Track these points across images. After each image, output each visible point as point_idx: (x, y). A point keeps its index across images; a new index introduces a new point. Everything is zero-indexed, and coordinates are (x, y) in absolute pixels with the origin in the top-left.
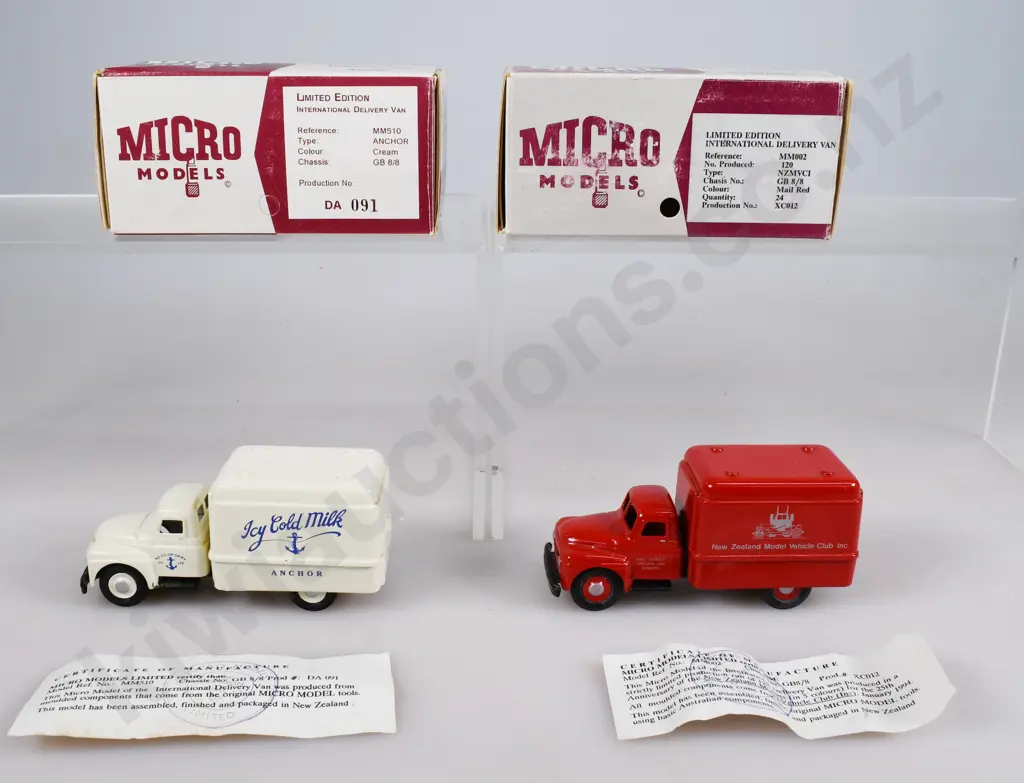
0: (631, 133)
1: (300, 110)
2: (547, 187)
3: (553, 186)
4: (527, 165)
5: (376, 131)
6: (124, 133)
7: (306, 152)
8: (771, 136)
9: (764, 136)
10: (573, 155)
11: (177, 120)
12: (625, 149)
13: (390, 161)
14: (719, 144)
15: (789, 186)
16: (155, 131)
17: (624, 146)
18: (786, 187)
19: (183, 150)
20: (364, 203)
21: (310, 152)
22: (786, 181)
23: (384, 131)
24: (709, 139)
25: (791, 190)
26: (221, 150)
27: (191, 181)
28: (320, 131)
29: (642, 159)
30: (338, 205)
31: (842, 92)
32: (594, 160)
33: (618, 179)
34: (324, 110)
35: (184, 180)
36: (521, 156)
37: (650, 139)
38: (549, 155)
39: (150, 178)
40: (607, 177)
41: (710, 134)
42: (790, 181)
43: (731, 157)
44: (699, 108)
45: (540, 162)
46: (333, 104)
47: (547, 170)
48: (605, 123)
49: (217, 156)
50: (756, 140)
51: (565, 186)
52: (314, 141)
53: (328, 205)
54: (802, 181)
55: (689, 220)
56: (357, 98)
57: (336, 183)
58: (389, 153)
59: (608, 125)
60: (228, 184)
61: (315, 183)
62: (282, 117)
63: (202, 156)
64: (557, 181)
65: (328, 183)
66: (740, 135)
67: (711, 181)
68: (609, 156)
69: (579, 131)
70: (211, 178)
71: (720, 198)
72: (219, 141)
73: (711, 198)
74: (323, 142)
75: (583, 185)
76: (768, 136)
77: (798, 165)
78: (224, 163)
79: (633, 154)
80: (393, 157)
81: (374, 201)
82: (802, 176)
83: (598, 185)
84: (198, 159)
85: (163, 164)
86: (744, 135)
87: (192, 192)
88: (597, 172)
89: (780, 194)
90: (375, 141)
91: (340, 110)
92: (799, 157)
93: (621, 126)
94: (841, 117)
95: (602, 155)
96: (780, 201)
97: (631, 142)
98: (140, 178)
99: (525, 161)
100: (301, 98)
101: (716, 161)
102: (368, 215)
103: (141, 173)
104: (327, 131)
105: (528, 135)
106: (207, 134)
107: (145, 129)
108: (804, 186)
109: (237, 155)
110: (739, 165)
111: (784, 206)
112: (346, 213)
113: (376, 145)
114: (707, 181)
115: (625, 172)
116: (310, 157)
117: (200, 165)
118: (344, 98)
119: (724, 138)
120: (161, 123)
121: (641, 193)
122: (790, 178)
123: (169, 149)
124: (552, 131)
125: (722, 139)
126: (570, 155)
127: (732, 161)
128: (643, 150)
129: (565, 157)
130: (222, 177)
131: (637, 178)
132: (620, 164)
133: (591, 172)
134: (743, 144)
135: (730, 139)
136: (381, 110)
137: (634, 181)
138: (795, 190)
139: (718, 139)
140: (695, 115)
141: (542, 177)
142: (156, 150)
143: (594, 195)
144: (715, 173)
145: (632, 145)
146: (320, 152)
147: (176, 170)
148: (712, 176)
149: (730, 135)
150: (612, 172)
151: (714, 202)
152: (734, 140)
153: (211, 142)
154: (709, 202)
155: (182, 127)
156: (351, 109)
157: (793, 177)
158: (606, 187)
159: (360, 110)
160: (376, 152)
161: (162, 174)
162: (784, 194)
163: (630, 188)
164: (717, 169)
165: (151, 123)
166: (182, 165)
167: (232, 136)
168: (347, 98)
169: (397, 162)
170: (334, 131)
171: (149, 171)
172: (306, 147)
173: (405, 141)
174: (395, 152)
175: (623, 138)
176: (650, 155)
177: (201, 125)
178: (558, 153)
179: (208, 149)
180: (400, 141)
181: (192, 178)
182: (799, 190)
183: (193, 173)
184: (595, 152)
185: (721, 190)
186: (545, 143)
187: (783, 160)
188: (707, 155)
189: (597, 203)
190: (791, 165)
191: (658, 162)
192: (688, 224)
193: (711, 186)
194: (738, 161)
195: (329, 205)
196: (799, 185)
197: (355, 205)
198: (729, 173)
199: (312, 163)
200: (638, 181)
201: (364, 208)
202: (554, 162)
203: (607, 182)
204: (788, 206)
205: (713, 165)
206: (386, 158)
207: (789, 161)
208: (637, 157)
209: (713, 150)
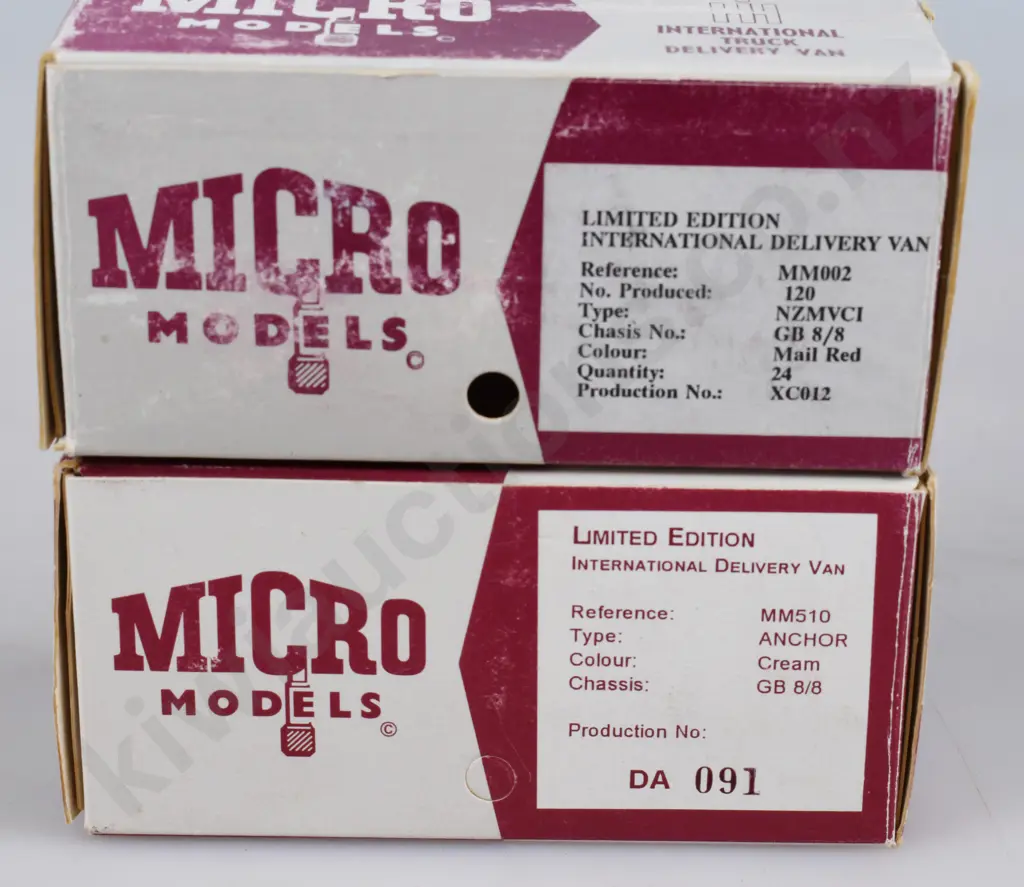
0: (381, 211)
1: (578, 564)
2: (169, 341)
3: (182, 338)
4: (111, 285)
5: (767, 615)
6: (131, 610)
7: (589, 662)
8: (756, 220)
9: (737, 221)
10: (232, 263)
11: (266, 582)
12: (366, 250)
13: (799, 685)
14: (618, 240)
15: (808, 343)
16: (208, 606)
17: (365, 244)
18: (799, 347)
19: (279, 650)
20: (728, 776)
21: (601, 661)
22: (797, 334)
23: (787, 616)
24: (589, 229)
25: (812, 355)
26: (375, 652)
27: (294, 720)
28: (627, 614)
29: (415, 276)
30: (661, 779)
31: (944, 110)
32: (288, 278)
33: (353, 325)
34: (641, 565)
35: (280, 718)
36: (96, 264)
37: (434, 228)
38: (169, 263)
39: (191, 711)
40: (325, 319)
41: (593, 217)
42: (808, 333)
43: (648, 273)
44: (558, 151)
45: (147, 280)
46: (663, 551)
47: (167, 301)
48: (311, 185)
49: (363, 665)
50: (715, 230)
51: (214, 338)
52: (610, 637)
53: (636, 779)
54: (840, 334)
55: (545, 426)
56: (724, 540)
57: (661, 732)
58: (797, 666)
59: (319, 189)
60: (388, 730)
61: (607, 731)
62: (534, 580)
63: (327, 664)
64: (194, 327)
65: (641, 732)
66: (671, 219)
67: (599, 332)
68: (327, 268)
69: (244, 206)
70: (347, 714)
71: (623, 373)
72: (372, 631)
73: (600, 374)
74: (631, 636)
75: (262, 339)
76: (746, 220)
77: (828, 293)
78: (382, 681)
79: (389, 264)
80: (807, 676)
81: (752, 772)
82: (839, 322)
83: (302, 341)
84: (316, 670)
85: (227, 681)
86: (683, 220)
87: (297, 744)
88: (297, 308)
89: (784, 365)
90: (765, 638)
91: (680, 566)
92: (831, 273)
93: (355, 194)
94: (944, 176)
95: (308, 266)
96: (783, 383)
97: (384, 234)
98: (166, 711)
99: (106, 276)
100: (583, 537)
101: (612, 284)
102: (737, 801)
103: (168, 700)
104: (646, 614)
105: (111, 213)
106: (342, 613)
107: (184, 600)
108: (845, 346)
109: (416, 664)
110: (673, 294)
111: (794, 393)
112: (681, 797)
113: (766, 649)
114: (589, 331)
115: (372, 309)
116: (597, 673)
117: (321, 685)
118: (693, 539)
119: (631, 227)
120: (226, 589)
121: (415, 361)
122: (809, 327)
123: (244, 647)
124: (174, 204)
125: (625, 229)
126: (224, 264)
127: (652, 283)
128: (417, 255)
129: (211, 269)
130: (375, 712)
131: (401, 322)
132: (355, 286)
133: (282, 305)
134: (680, 241)
135: (648, 229)
136: (784, 567)
137: (395, 331)
138: (822, 353)
139: (616, 228)
140: (551, 169)
141: (154, 316)
142: (209, 647)
143: (293, 363)
144: (607, 313)
145: (385, 242)
146: (624, 662)
147: (258, 696)
148: (602, 323)
149: (646, 219)
150: (337, 309)
151: (609, 383)
152: (657, 231)
153: (352, 633)
154: (596, 383)
155: (277, 597)
156: (710, 565)
157: (817, 323)
158: (324, 344)
159: (732, 567)
160: (765, 663)
161: (224, 704)
162: (793, 364)
163: (387, 346)
164: (615, 302)
165: (201, 585)
166: (276, 684)
167: (403, 622)
168: (700, 540)
169: (817, 687)
170: (662, 614)
171: (189, 698)
172: (591, 650)
173: (840, 639)
174: (814, 664)
175: (361, 222)
176: (435, 267)
177: (328, 594)
178: (192, 259)
179: (342, 650)
180: (827, 639)
181: (299, 713)
182: (832, 355)
183: (301, 704)
184: (289, 254)
185: (627, 354)
186: (157, 233)
187: (790, 282)
188: (587, 269)
189: (301, 381)
190: (811, 293)
191: (456, 283)
192: (544, 437)
193: (600, 343)
194: (669, 284)
195: (639, 780)
196: (832, 343)
197: (703, 779)
198: (644, 313)
199: (601, 686)
200: (406, 330)
201: (727, 787)
202: (184, 280)
203: (324, 331)
204: (805, 393)
205: (601, 292)
206: (790, 677)
207: (806, 283)
208: (401, 270)
209: (600, 256)
